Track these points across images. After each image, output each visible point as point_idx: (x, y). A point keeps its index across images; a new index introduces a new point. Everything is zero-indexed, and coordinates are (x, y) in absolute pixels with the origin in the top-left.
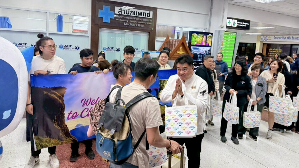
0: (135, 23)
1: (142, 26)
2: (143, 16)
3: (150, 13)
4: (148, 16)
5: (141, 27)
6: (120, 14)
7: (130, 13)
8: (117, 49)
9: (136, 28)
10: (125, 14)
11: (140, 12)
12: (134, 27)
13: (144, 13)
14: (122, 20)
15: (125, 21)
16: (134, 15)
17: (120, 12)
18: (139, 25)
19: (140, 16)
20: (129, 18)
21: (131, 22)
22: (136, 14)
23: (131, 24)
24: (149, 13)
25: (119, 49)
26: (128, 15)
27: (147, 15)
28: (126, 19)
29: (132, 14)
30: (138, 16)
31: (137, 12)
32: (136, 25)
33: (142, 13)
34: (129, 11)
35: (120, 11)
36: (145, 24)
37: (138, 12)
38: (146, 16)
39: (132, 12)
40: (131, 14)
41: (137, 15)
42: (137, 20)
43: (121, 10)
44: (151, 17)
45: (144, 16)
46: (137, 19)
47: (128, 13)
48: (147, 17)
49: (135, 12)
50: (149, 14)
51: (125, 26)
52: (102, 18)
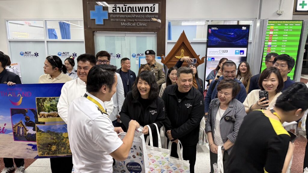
0: (135, 21)
1: (144, 24)
2: (145, 11)
3: (155, 6)
4: (152, 10)
5: (142, 26)
6: (115, 12)
7: (127, 9)
8: (117, 55)
9: (137, 28)
10: (121, 12)
11: (141, 7)
12: (134, 28)
13: (145, 8)
14: (118, 20)
15: (121, 20)
16: (132, 12)
17: (114, 11)
18: (141, 24)
19: (141, 12)
20: (126, 16)
21: (129, 21)
22: (134, 10)
23: (129, 24)
24: (153, 6)
25: (120, 55)
26: (125, 12)
27: (150, 9)
28: (122, 18)
29: (130, 10)
30: (138, 12)
31: (136, 7)
32: (136, 24)
33: (143, 7)
34: (125, 8)
35: (114, 8)
36: (148, 21)
37: (138, 7)
38: (148, 11)
39: (130, 8)
40: (128, 11)
41: (136, 11)
42: (138, 18)
43: (116, 8)
44: (157, 11)
45: (147, 12)
46: (137, 16)
47: (124, 10)
48: (150, 12)
49: (133, 7)
50: (153, 8)
51: (122, 27)
52: (95, 20)
